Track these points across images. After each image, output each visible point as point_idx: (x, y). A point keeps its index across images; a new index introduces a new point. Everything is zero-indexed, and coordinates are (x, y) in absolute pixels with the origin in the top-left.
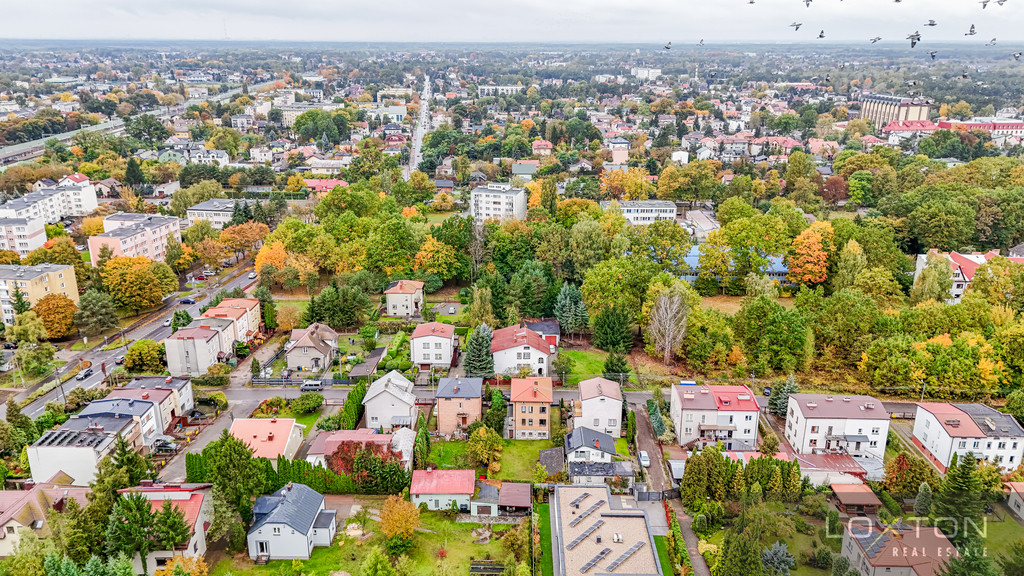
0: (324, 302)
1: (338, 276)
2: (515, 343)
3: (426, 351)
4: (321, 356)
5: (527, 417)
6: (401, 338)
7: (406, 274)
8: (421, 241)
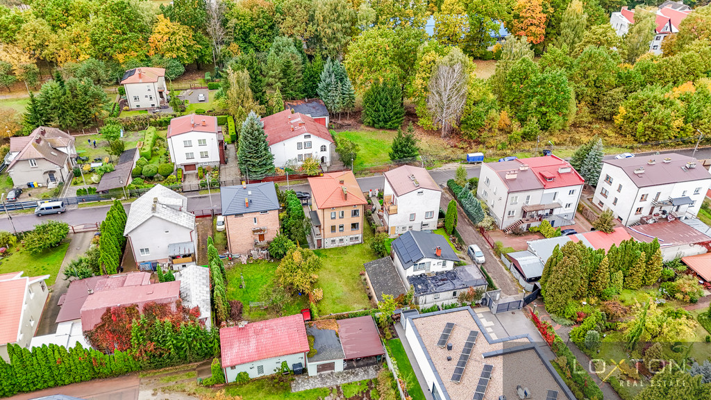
0: (48, 99)
1: (62, 68)
2: (293, 132)
3: (189, 150)
4: (57, 169)
5: (337, 223)
6: (152, 135)
7: (142, 61)
8: (152, 23)
